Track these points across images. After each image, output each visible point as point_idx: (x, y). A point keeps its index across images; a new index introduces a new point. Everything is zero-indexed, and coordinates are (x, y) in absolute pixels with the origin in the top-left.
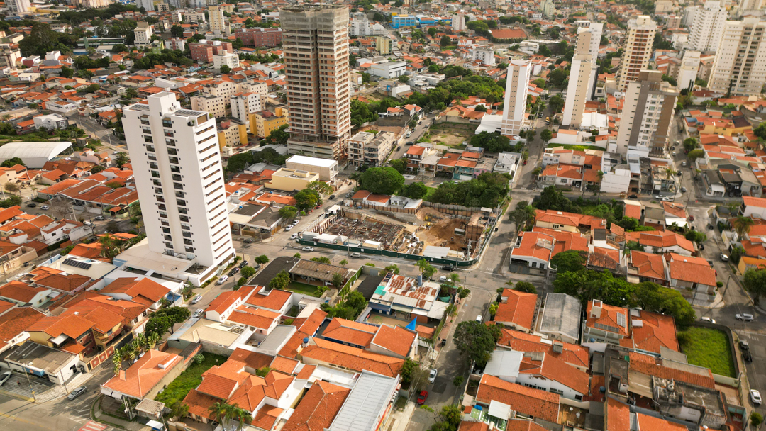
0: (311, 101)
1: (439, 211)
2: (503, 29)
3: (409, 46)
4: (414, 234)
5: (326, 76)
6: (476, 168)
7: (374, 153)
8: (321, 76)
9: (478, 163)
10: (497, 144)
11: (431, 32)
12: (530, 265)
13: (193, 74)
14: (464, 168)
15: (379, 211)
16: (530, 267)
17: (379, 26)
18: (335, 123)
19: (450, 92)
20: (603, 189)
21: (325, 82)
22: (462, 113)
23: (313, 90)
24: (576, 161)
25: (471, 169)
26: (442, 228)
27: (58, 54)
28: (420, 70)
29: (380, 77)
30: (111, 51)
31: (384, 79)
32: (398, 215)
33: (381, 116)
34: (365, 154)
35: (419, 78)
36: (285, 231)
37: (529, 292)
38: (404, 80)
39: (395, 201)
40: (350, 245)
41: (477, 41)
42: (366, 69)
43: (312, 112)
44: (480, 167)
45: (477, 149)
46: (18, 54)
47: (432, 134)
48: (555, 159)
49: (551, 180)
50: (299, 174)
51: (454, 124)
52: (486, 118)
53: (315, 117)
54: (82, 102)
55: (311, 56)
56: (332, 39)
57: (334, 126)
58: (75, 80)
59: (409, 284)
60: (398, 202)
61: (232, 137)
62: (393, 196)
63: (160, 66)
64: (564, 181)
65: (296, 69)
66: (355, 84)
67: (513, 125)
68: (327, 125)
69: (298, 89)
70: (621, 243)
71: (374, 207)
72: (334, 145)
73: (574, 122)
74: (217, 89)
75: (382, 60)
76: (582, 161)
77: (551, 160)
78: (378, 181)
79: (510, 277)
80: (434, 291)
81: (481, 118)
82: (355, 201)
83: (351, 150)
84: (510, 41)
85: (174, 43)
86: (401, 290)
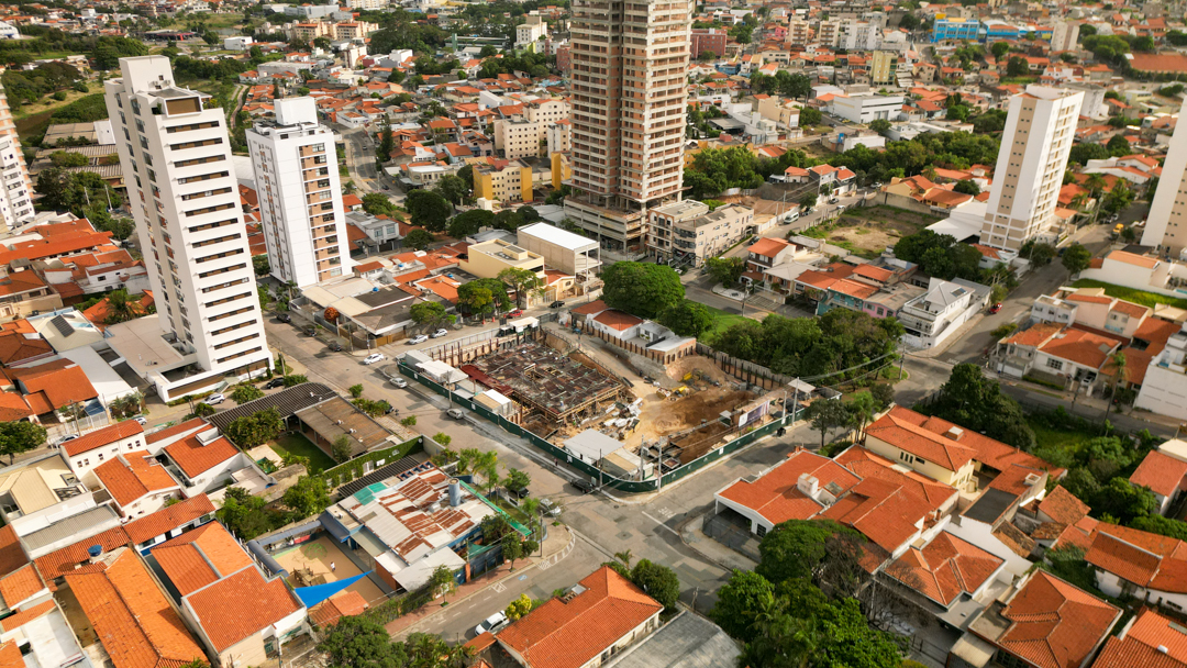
0: (603, 133)
1: (723, 368)
2: (1164, 53)
3: (933, 72)
4: (636, 403)
5: (632, 89)
6: (869, 300)
7: (688, 239)
8: (625, 88)
9: (879, 290)
10: (943, 260)
11: (997, 51)
12: (754, 529)
13: (537, 90)
14: (843, 296)
15: (607, 345)
16: (752, 535)
17: (899, 36)
18: (640, 177)
19: (937, 151)
20: (1142, 400)
21: (630, 100)
22: (922, 191)
23: (607, 113)
24: (1116, 325)
25: (857, 300)
26: (703, 404)
27: (409, 53)
28: (931, 114)
29: (844, 119)
30: (476, 56)
31: (851, 123)
32: (636, 359)
33: (775, 180)
34: (676, 241)
35: (915, 127)
36: (408, 343)
37: (650, 593)
38: (880, 127)
39: (647, 333)
40: (458, 392)
41: (1086, 72)
42: (824, 103)
43: (603, 152)
44: (879, 299)
45: (903, 264)
46: (363, 51)
47: (843, 222)
48: (1062, 312)
49: (1024, 356)
50: (509, 252)
51: (898, 211)
52: (967, 207)
53: (607, 162)
54: (378, 116)
55: (609, 50)
56: (645, 19)
57: (638, 182)
58: (388, 87)
59: (434, 498)
60: (651, 335)
61: (507, 185)
62: (647, 322)
63: (505, 76)
64: (1056, 365)
65: (586, 73)
66: (783, 126)
67: (1008, 227)
68: (628, 179)
69: (586, 109)
70: (1044, 543)
71: (601, 335)
72: (629, 218)
73: (1171, 241)
74: (537, 111)
75: (866, 91)
76: (1132, 326)
77: (1051, 313)
78: (620, 286)
79: (692, 545)
80: (469, 524)
81: (955, 206)
82: (575, 318)
83: (655, 229)
84: (1169, 77)
85: (547, 46)
86: (407, 503)
